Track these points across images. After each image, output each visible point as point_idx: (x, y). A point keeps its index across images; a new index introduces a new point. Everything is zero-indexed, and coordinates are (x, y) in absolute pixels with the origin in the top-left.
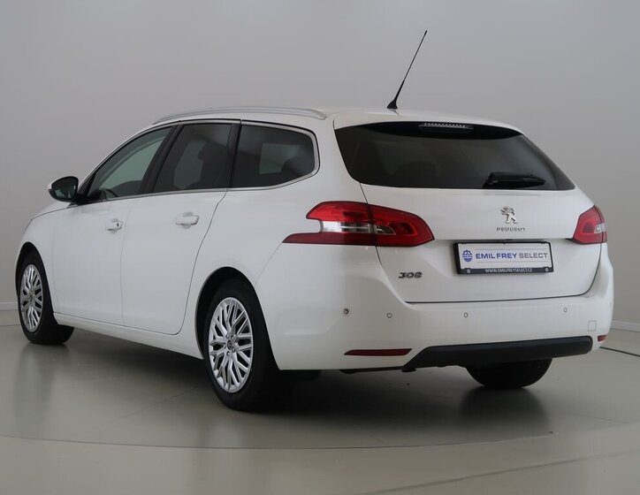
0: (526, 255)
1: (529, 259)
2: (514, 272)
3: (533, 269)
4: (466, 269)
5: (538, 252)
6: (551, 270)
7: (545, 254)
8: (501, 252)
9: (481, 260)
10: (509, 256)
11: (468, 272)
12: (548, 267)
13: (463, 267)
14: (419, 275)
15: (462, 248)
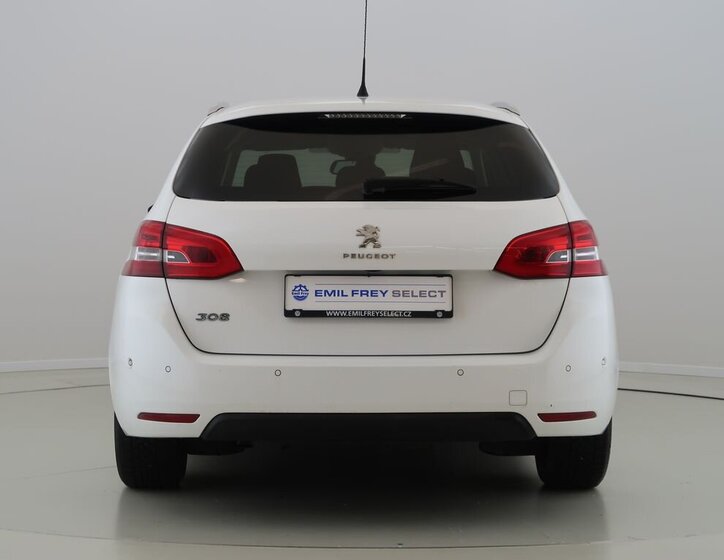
0: (405, 294)
1: (411, 299)
2: (377, 315)
3: (413, 312)
4: (295, 310)
5: (428, 289)
6: (448, 315)
7: (442, 292)
8: (360, 288)
9: (323, 298)
10: (373, 294)
11: (297, 314)
12: (443, 311)
13: (290, 308)
14: (225, 317)
15: (293, 282)
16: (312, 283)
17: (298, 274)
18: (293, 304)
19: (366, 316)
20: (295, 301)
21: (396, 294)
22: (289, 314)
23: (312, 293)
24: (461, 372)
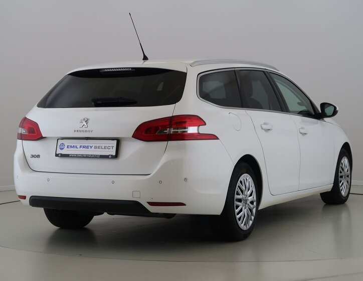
0: (99, 148)
1: (101, 150)
3: (100, 155)
5: (107, 145)
6: (114, 157)
7: (112, 147)
8: (83, 145)
9: (69, 149)
10: (87, 147)
11: (60, 155)
12: (112, 155)
13: (57, 153)
14: (38, 156)
15: (60, 142)
16: (66, 142)
17: (63, 139)
18: (59, 151)
19: (83, 157)
20: (60, 150)
21: (96, 147)
22: (57, 155)
23: (66, 146)
24: (113, 182)
